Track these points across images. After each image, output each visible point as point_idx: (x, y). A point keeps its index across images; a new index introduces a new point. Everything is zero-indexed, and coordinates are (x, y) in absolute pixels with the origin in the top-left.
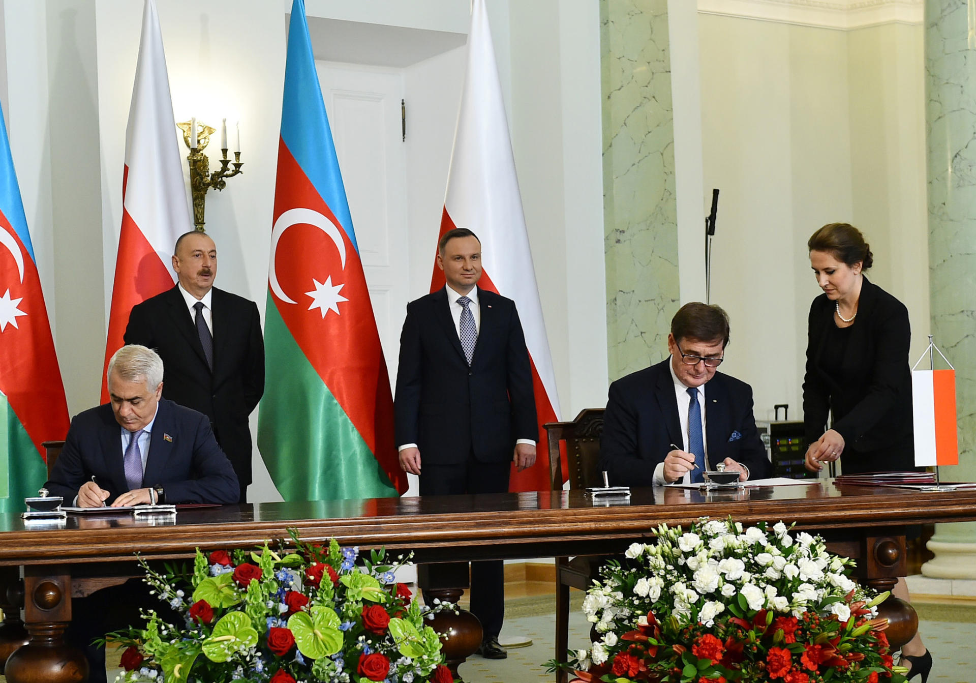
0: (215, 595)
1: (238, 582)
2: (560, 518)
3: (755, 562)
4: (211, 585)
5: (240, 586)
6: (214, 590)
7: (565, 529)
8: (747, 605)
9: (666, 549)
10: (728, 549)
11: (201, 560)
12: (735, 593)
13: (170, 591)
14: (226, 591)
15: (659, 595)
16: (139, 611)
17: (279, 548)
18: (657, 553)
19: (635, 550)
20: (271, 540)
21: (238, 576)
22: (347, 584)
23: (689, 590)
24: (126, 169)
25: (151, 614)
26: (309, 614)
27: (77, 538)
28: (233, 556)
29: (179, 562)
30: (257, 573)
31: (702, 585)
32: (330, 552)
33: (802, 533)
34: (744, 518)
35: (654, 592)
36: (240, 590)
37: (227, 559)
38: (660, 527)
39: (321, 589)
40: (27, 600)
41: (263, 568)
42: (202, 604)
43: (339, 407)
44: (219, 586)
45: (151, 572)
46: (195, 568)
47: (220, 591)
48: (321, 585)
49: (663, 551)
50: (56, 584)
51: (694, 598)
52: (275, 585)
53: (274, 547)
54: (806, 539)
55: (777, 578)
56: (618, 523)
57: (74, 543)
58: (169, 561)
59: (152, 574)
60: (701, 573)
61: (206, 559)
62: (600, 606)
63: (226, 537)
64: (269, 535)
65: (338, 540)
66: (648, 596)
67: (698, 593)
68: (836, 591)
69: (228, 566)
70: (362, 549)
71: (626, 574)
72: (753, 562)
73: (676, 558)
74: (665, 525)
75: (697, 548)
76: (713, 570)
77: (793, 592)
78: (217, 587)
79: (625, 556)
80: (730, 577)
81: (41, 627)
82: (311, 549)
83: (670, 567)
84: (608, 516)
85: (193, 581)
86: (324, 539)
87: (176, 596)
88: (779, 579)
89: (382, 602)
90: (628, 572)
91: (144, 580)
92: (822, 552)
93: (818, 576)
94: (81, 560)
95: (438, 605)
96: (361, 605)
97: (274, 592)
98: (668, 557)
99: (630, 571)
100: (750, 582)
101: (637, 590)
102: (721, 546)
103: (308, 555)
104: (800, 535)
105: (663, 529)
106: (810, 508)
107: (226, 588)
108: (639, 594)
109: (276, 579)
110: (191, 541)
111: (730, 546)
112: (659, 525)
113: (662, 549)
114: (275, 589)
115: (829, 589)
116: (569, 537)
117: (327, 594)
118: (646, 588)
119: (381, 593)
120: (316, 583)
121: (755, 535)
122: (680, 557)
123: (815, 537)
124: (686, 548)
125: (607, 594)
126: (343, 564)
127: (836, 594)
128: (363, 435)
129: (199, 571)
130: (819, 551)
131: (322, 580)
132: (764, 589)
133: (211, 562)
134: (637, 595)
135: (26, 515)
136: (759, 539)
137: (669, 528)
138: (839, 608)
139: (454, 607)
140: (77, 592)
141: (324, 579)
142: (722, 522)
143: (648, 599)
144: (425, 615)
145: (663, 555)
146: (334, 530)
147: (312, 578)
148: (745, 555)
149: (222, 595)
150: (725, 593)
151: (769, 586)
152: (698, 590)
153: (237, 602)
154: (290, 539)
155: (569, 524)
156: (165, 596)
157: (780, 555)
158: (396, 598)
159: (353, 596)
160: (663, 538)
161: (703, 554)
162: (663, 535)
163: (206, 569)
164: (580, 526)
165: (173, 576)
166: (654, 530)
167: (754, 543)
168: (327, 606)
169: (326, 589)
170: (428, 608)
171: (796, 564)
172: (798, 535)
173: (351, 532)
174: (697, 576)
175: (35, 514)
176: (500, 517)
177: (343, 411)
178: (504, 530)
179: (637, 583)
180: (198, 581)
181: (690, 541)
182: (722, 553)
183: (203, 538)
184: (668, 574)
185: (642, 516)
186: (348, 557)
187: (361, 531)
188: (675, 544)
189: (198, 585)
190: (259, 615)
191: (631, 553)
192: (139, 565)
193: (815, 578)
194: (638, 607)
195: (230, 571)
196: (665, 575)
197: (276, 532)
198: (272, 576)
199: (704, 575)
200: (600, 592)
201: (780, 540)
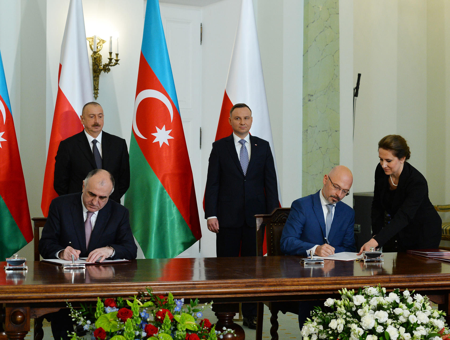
0: (107, 324)
1: (120, 319)
2: (290, 283)
3: (394, 313)
4: (105, 318)
5: (121, 321)
6: (107, 321)
7: (293, 289)
8: (389, 338)
9: (346, 303)
10: (379, 305)
11: (100, 304)
12: (383, 331)
13: (84, 321)
14: (113, 322)
15: (343, 329)
16: (67, 333)
17: (142, 297)
18: (341, 304)
19: (329, 302)
20: (137, 293)
21: (120, 315)
22: (178, 320)
23: (359, 328)
24: (61, 66)
25: (73, 334)
26: (158, 338)
27: (34, 290)
28: (116, 301)
29: (88, 303)
30: (130, 314)
31: (366, 325)
32: (168, 300)
33: (417, 294)
34: (387, 285)
35: (340, 327)
36: (121, 323)
37: (114, 303)
38: (343, 290)
39: (164, 324)
40: (7, 319)
41: (133, 311)
42: (101, 329)
43: (167, 194)
44: (110, 319)
45: (74, 310)
46: (97, 309)
47: (110, 322)
48: (164, 321)
49: (344, 304)
50: (22, 311)
51: (362, 332)
52: (140, 319)
53: (139, 296)
54: (419, 297)
55: (405, 322)
56: (321, 286)
57: (33, 292)
58: (83, 303)
59: (74, 311)
60: (365, 318)
61: (103, 304)
62: (311, 333)
63: (113, 290)
64: (136, 290)
65: (173, 293)
66: (336, 329)
67: (363, 329)
68: (435, 329)
69: (114, 307)
70: (185, 298)
71: (324, 315)
72: (392, 312)
73: (351, 307)
74: (345, 289)
75: (363, 304)
76: (372, 317)
77: (413, 330)
78: (109, 320)
79: (324, 305)
80: (381, 321)
81: (13, 334)
82: (159, 300)
83: (348, 314)
84: (316, 282)
85: (95, 315)
86: (165, 292)
87: (86, 323)
88: (406, 322)
89: (196, 330)
90: (326, 314)
91: (70, 315)
92: (428, 306)
93: (426, 320)
94: (36, 301)
95: (225, 331)
96: (185, 333)
97: (139, 324)
98: (347, 307)
99: (327, 314)
100: (391, 325)
101: (331, 325)
102: (376, 303)
103: (157, 302)
104: (416, 295)
105: (345, 291)
106: (422, 279)
107: (114, 321)
108: (332, 327)
109: (140, 316)
110: (95, 293)
111: (380, 303)
112: (342, 288)
113: (344, 302)
114: (140, 321)
115: (432, 328)
116: (294, 293)
117: (167, 326)
118: (335, 325)
119: (195, 325)
120: (161, 321)
121: (393, 297)
122: (353, 307)
123: (424, 297)
124: (358, 304)
125: (314, 326)
126: (175, 308)
127: (436, 331)
128: (179, 209)
129: (99, 309)
130: (426, 305)
131: (165, 319)
132: (398, 329)
133: (106, 305)
134: (331, 328)
135: (7, 268)
136: (396, 299)
137: (348, 290)
138: (437, 339)
139: (234, 332)
140: (33, 315)
141: (166, 319)
142: (375, 287)
143: (336, 330)
144: (218, 336)
145: (344, 306)
146: (170, 288)
147: (160, 317)
148: (388, 309)
149: (111, 325)
150: (378, 330)
151: (401, 327)
152: (363, 328)
153: (119, 329)
154: (147, 292)
155: (295, 287)
156: (81, 323)
157: (407, 309)
158: (204, 329)
159: (181, 328)
160: (344, 295)
161: (366, 308)
162: (344, 294)
163: (102, 309)
164: (301, 288)
165: (85, 310)
166: (340, 291)
167: (393, 302)
168: (167, 333)
169: (167, 324)
170: (220, 332)
171: (415, 315)
172: (415, 295)
173: (180, 289)
174: (363, 320)
175: (11, 267)
176: (259, 282)
177: (169, 196)
178: (261, 289)
179: (331, 322)
180: (98, 315)
181: (359, 299)
182: (376, 307)
183: (101, 291)
184: (347, 317)
185: (334, 283)
186: (178, 304)
187: (185, 288)
188: (351, 300)
189: (98, 318)
190: (131, 338)
191: (327, 304)
192: (67, 307)
193: (425, 322)
194: (331, 335)
195: (116, 310)
196: (346, 318)
197: (140, 288)
198: (138, 315)
199: (367, 320)
200: (311, 325)
201: (406, 299)
